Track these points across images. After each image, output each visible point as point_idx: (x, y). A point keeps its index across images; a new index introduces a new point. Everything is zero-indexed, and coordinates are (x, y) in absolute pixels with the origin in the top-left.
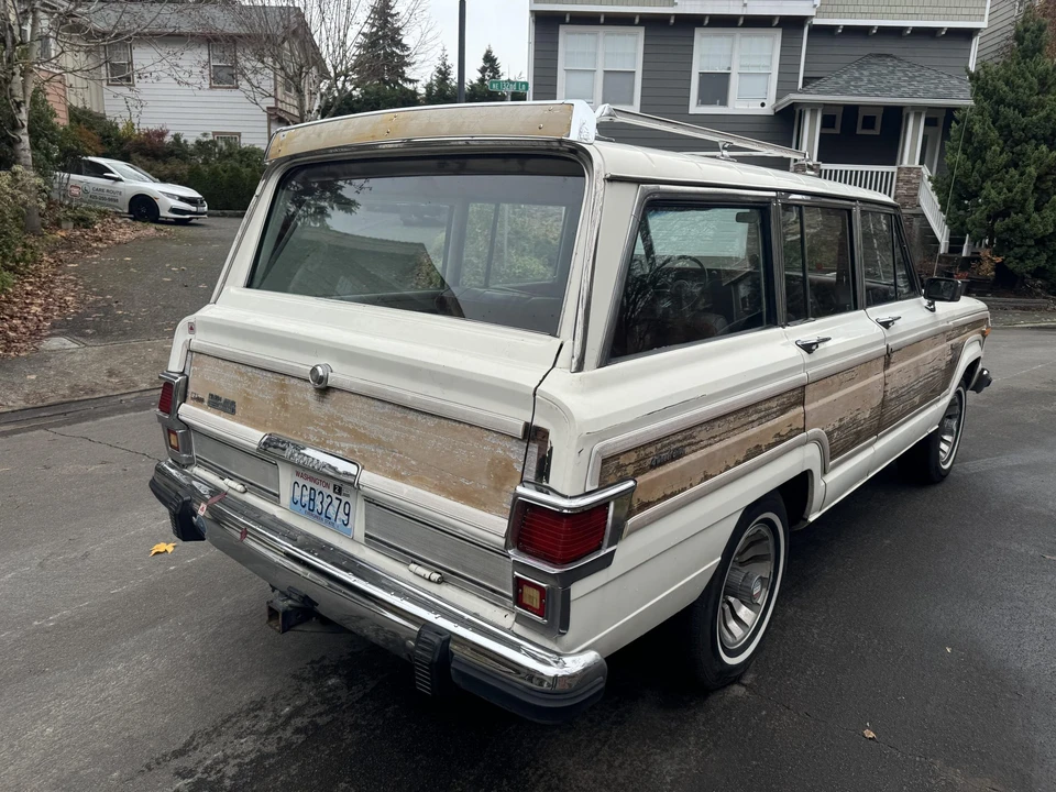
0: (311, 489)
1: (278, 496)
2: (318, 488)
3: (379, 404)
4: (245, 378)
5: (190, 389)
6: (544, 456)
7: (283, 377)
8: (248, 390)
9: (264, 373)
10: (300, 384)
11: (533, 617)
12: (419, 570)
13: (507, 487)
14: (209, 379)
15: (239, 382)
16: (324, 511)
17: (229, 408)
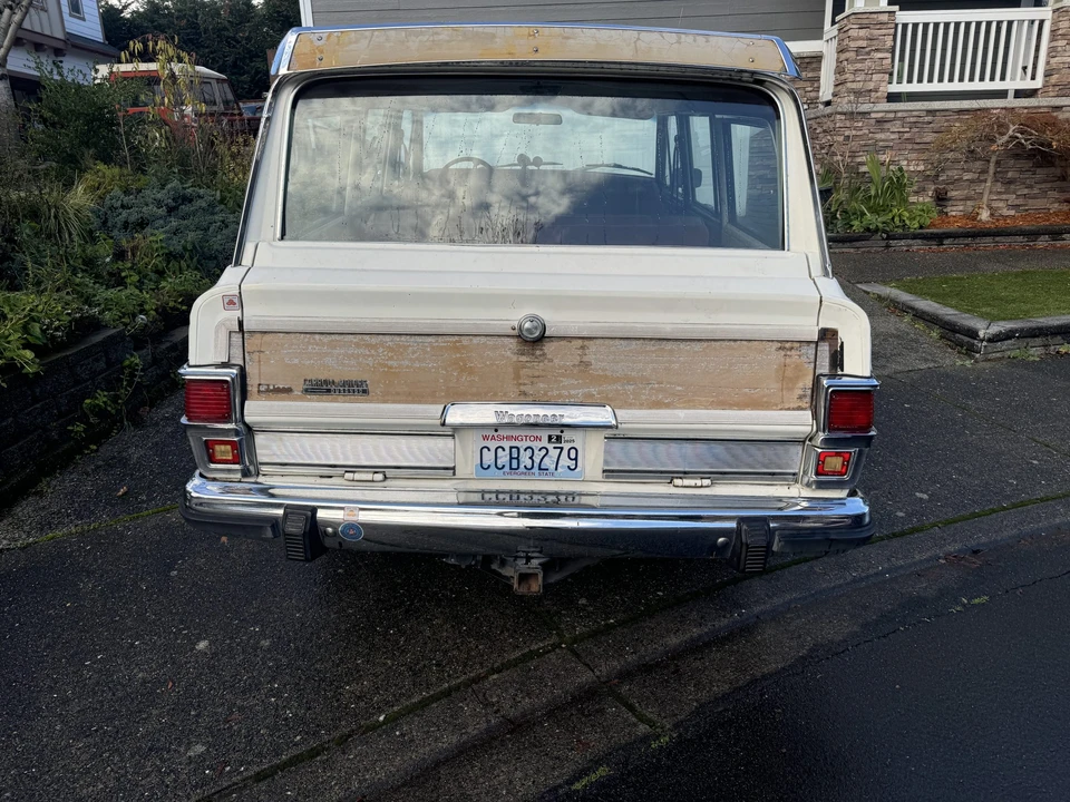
0: (511, 448)
1: (454, 468)
2: (522, 445)
3: (622, 342)
4: (381, 350)
5: (252, 382)
6: (836, 351)
7: (457, 338)
8: (390, 363)
9: (419, 339)
10: (491, 342)
11: (835, 478)
12: (687, 482)
13: (801, 385)
14: (296, 361)
15: (369, 356)
16: (536, 465)
17: (355, 389)
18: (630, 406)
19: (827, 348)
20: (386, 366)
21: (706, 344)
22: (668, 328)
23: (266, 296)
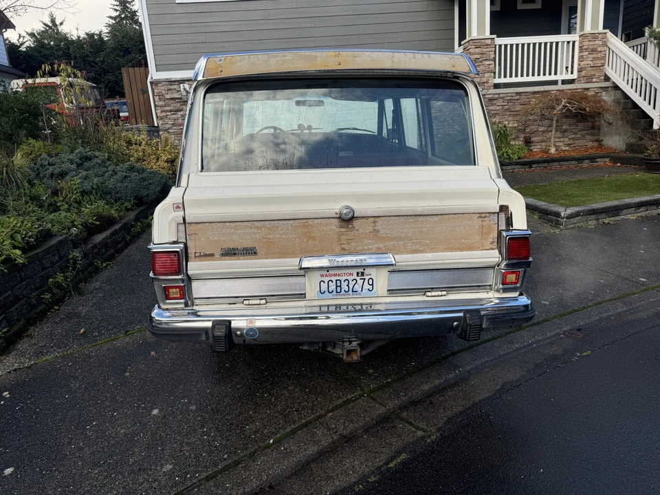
0: (336, 281)
1: (305, 294)
2: (343, 278)
3: (395, 218)
4: (264, 229)
5: (191, 251)
6: (508, 217)
7: (305, 220)
8: (269, 236)
9: (284, 222)
10: (324, 221)
11: (512, 286)
12: (433, 294)
13: (491, 236)
14: (216, 238)
15: (257, 233)
16: (351, 289)
17: (250, 252)
18: (402, 253)
19: (504, 216)
20: (266, 238)
21: (440, 217)
22: (420, 209)
23: (198, 203)
